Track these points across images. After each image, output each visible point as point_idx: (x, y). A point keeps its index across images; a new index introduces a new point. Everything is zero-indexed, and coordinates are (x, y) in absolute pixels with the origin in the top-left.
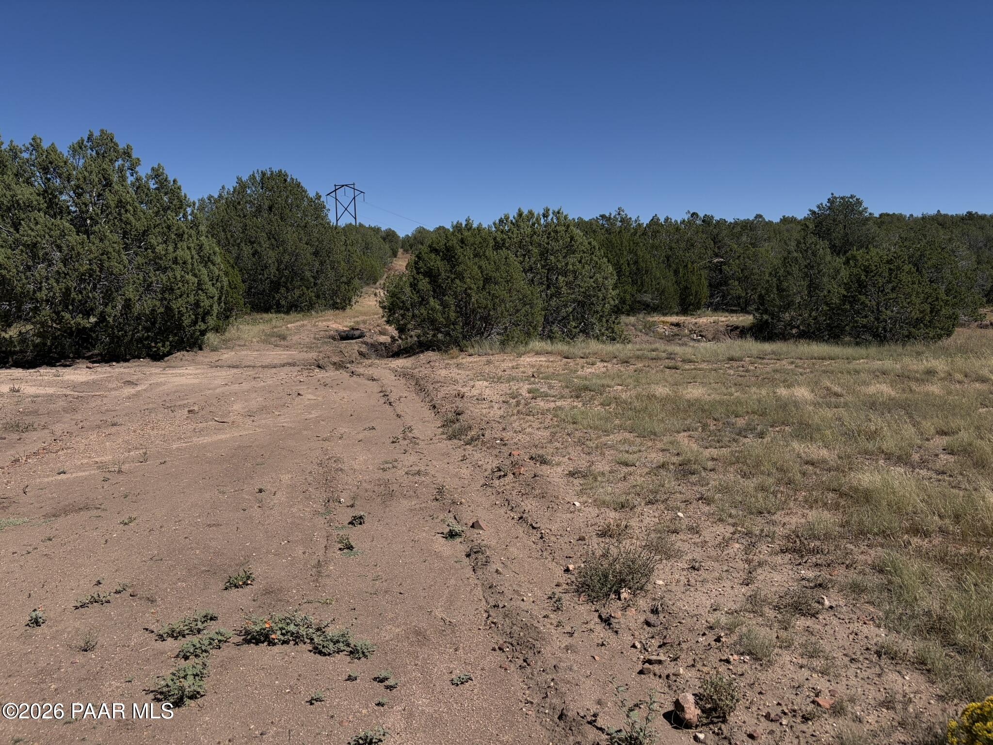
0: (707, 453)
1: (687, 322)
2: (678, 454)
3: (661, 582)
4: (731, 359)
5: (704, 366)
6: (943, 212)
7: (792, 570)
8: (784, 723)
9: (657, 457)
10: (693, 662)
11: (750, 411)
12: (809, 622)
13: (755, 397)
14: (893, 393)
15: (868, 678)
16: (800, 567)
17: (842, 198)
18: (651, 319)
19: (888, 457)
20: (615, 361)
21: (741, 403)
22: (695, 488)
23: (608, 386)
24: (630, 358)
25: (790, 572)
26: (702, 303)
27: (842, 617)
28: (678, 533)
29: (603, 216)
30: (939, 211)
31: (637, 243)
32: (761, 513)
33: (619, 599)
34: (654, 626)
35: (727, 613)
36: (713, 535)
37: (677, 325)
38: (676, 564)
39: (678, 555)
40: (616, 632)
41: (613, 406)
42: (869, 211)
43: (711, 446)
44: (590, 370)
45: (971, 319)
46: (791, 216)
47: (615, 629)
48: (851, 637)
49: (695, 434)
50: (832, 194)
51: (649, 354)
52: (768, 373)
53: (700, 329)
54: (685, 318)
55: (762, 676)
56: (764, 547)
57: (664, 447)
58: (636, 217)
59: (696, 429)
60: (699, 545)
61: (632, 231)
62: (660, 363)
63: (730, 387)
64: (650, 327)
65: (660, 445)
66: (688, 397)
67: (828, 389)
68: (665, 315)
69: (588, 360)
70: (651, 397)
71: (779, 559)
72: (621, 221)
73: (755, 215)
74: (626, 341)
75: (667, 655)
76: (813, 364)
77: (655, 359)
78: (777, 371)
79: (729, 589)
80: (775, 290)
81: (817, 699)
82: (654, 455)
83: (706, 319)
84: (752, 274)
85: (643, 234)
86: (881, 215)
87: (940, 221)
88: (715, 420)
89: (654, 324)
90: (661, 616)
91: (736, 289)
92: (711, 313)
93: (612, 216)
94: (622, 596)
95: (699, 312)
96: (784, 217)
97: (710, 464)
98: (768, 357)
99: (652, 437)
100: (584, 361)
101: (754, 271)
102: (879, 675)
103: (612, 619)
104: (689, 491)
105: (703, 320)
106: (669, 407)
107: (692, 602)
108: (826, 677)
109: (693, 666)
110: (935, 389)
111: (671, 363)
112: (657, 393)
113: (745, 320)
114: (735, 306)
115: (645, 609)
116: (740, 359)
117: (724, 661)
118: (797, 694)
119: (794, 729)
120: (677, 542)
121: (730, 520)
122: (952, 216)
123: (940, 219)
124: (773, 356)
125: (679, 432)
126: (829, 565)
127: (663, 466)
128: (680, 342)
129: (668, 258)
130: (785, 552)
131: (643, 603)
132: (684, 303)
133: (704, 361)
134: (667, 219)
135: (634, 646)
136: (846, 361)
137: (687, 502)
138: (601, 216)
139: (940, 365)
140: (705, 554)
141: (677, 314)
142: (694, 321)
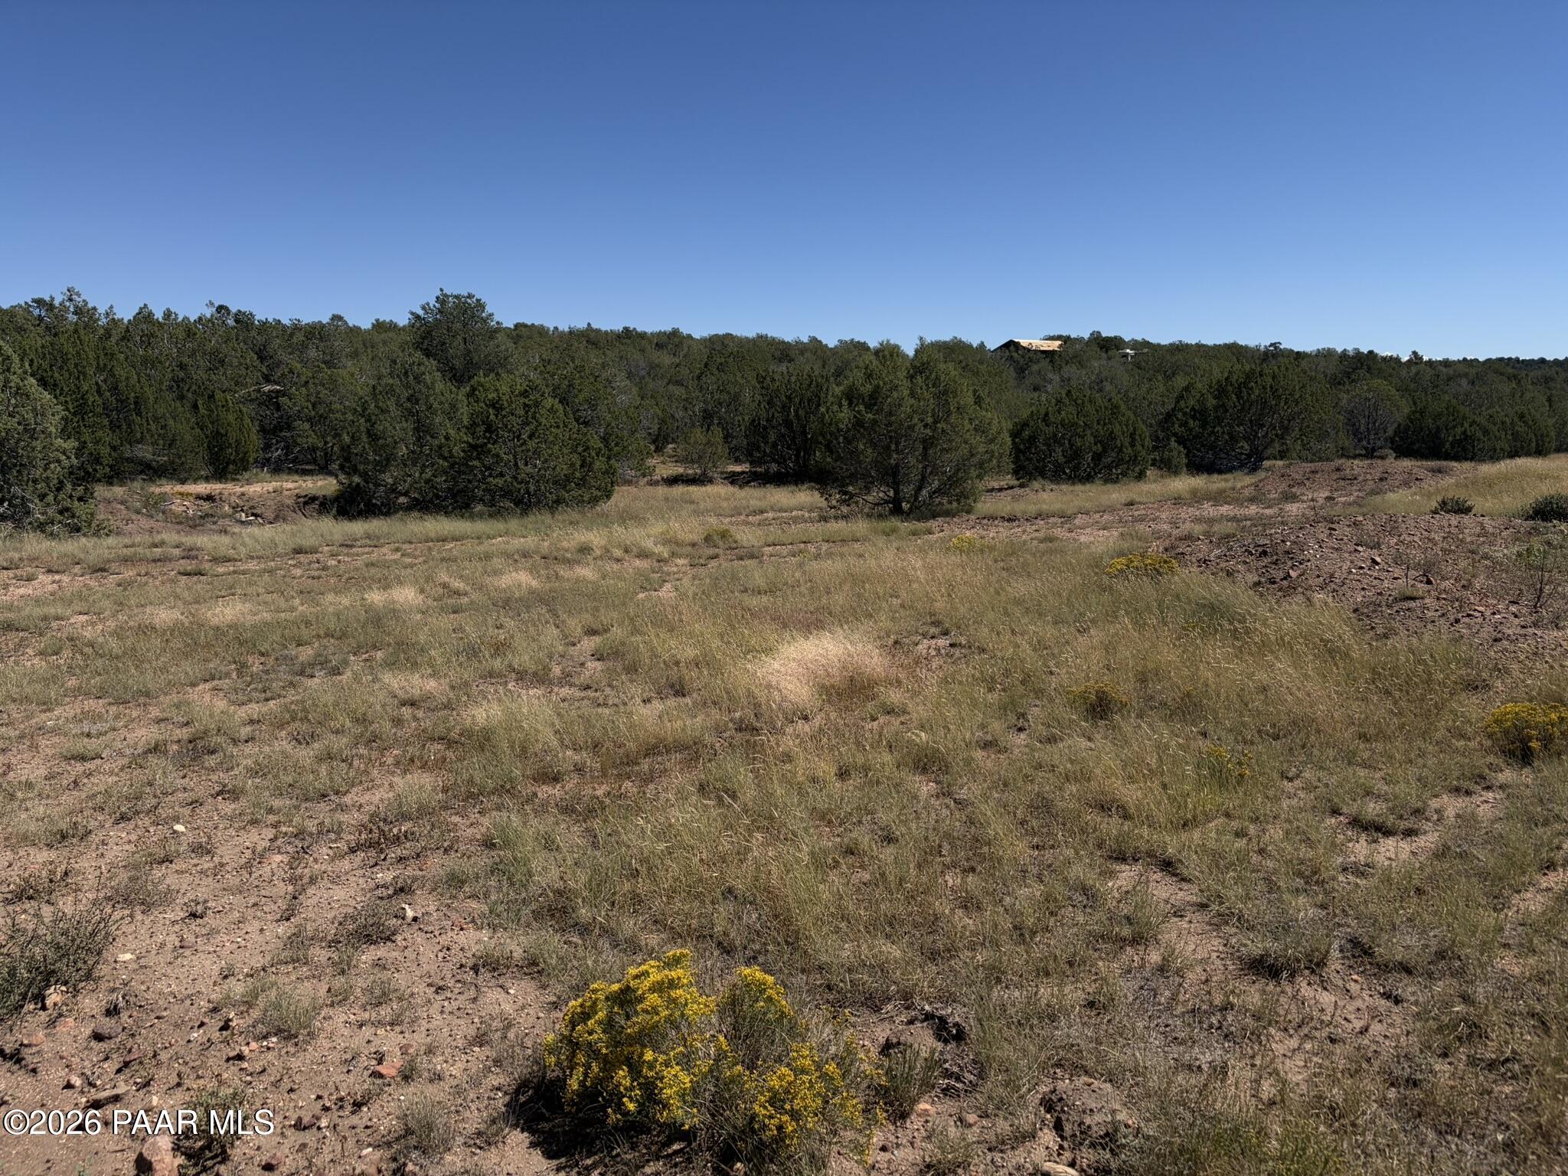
0: (242, 713)
1: (226, 493)
2: (187, 724)
3: (128, 956)
4: (298, 551)
5: (252, 565)
6: (594, 326)
7: (364, 876)
8: (323, 1125)
9: (145, 734)
10: (177, 1080)
11: (322, 633)
12: (381, 951)
13: (331, 610)
14: (534, 583)
15: (459, 1009)
16: (375, 869)
17: (456, 297)
18: (157, 490)
19: (521, 676)
20: (77, 569)
21: (308, 623)
22: (214, 778)
23: (57, 618)
24: (109, 561)
25: (361, 881)
26: (251, 460)
27: (430, 928)
28: (171, 862)
29: (39, 302)
30: (589, 324)
31: (112, 355)
32: (324, 796)
33: (44, 1008)
34: (110, 1038)
35: (247, 975)
36: (237, 850)
37: (209, 498)
38: (161, 916)
39: (167, 898)
40: (34, 1071)
41: (66, 653)
42: (496, 318)
43: (250, 701)
44: (22, 591)
45: (638, 473)
46: (388, 320)
47: (31, 1067)
48: (441, 955)
49: (225, 683)
50: (441, 290)
51: (150, 553)
52: (357, 569)
53: (251, 504)
54: (222, 486)
55: (295, 1063)
56: (325, 850)
57: (161, 715)
58: (107, 307)
59: (228, 675)
60: (209, 873)
61: (102, 331)
62: (170, 566)
63: (293, 597)
64: (156, 503)
65: (155, 712)
66: (215, 621)
67: (445, 586)
68: (183, 482)
69: (19, 572)
70: (146, 630)
71: (345, 864)
72: (75, 313)
73: (330, 316)
74: (100, 531)
75: (132, 1081)
76: (430, 549)
77: (159, 560)
78: (373, 564)
79: (255, 936)
80: (364, 438)
81: (380, 1068)
82: (142, 732)
83: (260, 487)
84: (331, 411)
85: (123, 338)
86: (517, 326)
87: (591, 338)
88: (263, 655)
89: (163, 497)
90: (124, 1016)
91: (307, 435)
92: (268, 475)
93: (57, 303)
94: (49, 1002)
95: (246, 475)
96: (377, 320)
97: (246, 731)
98: (359, 543)
99: (142, 700)
100: (11, 573)
101: (333, 407)
102: (475, 1000)
103: (25, 1052)
104: (199, 784)
105: (255, 489)
106: (176, 644)
107: (186, 974)
108: (398, 1029)
109: (179, 1085)
110: (586, 572)
111: (189, 565)
112: (157, 621)
113: (324, 485)
114: (307, 463)
115: (94, 1012)
116: (314, 551)
117: (233, 1058)
118: (349, 1071)
119: (339, 1128)
120: (166, 877)
121: (272, 819)
122: (606, 332)
123: (592, 335)
124: (368, 542)
125: (193, 685)
126: (418, 855)
127: (156, 749)
128: (213, 527)
129: (178, 381)
130: (356, 851)
131: (91, 1003)
132: (218, 460)
133: (252, 558)
134: (168, 314)
135: (69, 1086)
136: (476, 541)
137: (196, 803)
138: (34, 301)
139: (595, 538)
140: (217, 885)
141: (207, 479)
142: (238, 490)
